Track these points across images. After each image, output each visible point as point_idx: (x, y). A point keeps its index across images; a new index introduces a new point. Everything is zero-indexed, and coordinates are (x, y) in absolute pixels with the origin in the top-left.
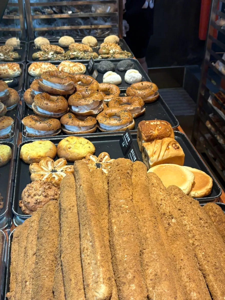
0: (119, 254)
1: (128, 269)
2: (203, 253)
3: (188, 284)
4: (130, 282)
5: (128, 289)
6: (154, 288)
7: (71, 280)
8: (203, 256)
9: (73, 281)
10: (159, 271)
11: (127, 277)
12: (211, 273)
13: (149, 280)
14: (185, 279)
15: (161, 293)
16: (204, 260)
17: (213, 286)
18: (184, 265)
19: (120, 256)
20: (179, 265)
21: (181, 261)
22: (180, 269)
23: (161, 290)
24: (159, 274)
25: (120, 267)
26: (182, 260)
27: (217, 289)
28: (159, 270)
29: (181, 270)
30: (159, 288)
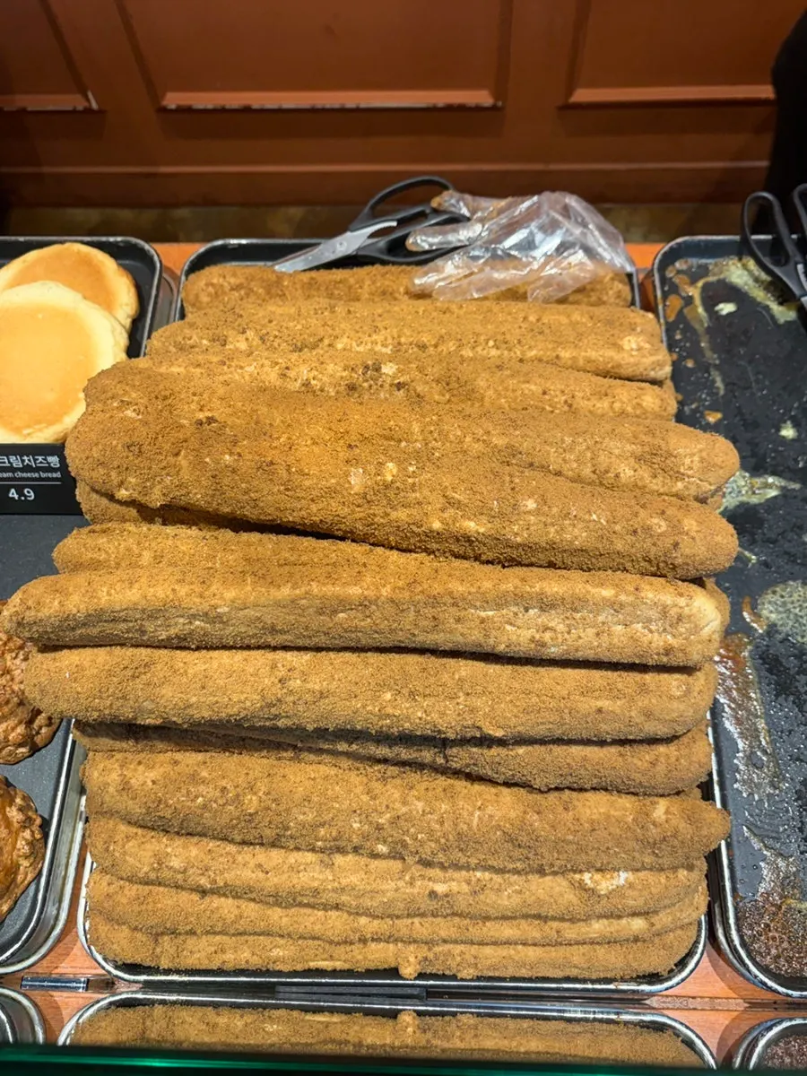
0: (577, 535)
1: (636, 523)
2: (491, 343)
3: (617, 405)
4: (676, 527)
5: (693, 538)
6: (680, 476)
7: (600, 711)
8: (497, 348)
9: (604, 704)
10: (634, 446)
11: (659, 531)
12: (554, 349)
13: (654, 481)
14: (603, 405)
15: (702, 460)
16: (510, 350)
17: (589, 361)
18: (563, 392)
19: (584, 534)
20: (558, 406)
21: (547, 397)
22: (570, 406)
23: (696, 458)
24: (638, 449)
25: (619, 546)
26: (544, 393)
27: (601, 353)
28: (629, 447)
29: (575, 406)
30: (688, 461)
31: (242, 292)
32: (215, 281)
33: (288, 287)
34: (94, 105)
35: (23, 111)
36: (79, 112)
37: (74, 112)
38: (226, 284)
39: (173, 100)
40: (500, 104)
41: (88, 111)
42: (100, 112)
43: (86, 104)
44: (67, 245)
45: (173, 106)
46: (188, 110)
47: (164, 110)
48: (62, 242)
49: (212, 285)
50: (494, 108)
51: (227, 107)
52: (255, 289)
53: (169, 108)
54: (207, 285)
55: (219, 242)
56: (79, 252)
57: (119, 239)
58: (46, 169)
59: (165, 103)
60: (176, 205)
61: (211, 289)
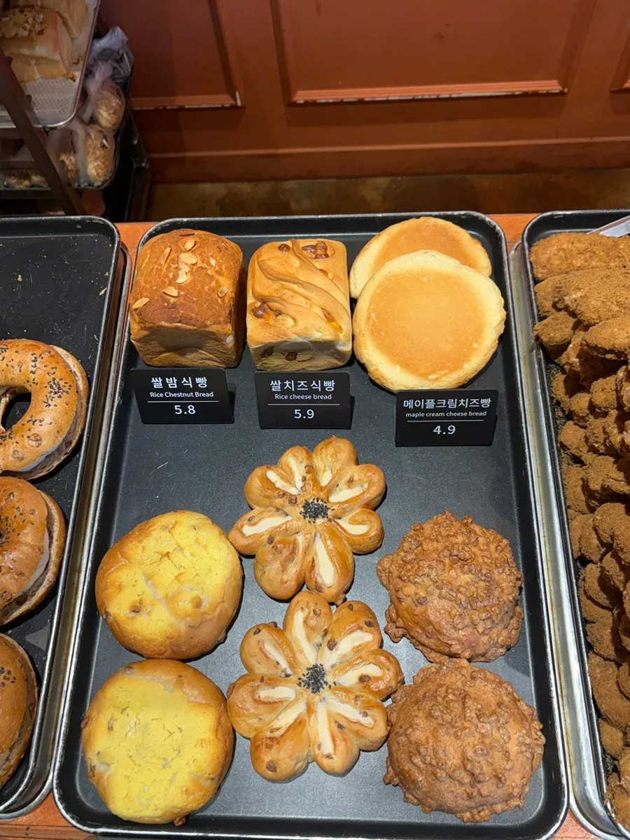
31: (587, 255)
32: (565, 246)
33: (624, 249)
34: (239, 103)
35: (182, 109)
36: (227, 108)
37: (223, 108)
38: (574, 249)
39: (301, 97)
40: (566, 90)
41: (233, 107)
42: (242, 108)
43: (232, 102)
44: (422, 219)
45: (302, 102)
46: (314, 104)
47: (295, 104)
48: (418, 217)
49: (563, 249)
50: (562, 93)
51: (345, 100)
52: (597, 252)
53: (298, 102)
54: (559, 250)
55: (549, 214)
56: (435, 225)
57: (462, 212)
58: (188, 154)
59: (295, 99)
60: (285, 179)
61: (561, 253)
